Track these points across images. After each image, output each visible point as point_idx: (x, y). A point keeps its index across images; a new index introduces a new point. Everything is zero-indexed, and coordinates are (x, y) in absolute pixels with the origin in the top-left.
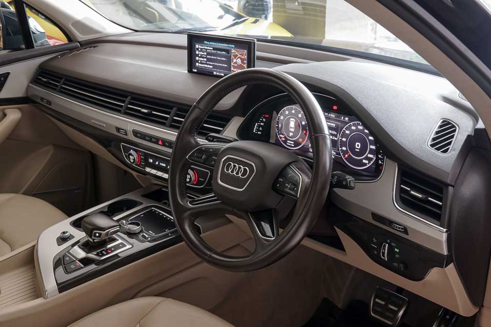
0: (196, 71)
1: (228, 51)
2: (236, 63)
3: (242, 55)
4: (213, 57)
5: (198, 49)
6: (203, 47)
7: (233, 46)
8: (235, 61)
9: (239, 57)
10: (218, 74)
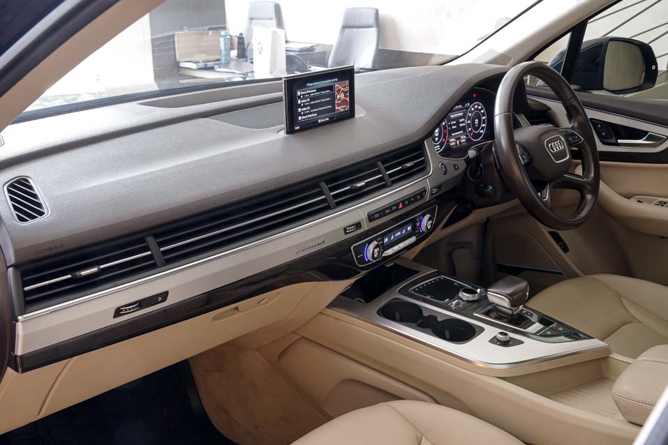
0: (298, 128)
1: (331, 88)
2: (339, 99)
3: (344, 87)
4: (317, 102)
5: (299, 97)
6: (306, 92)
7: (336, 79)
8: (338, 96)
9: (343, 91)
10: (323, 120)
